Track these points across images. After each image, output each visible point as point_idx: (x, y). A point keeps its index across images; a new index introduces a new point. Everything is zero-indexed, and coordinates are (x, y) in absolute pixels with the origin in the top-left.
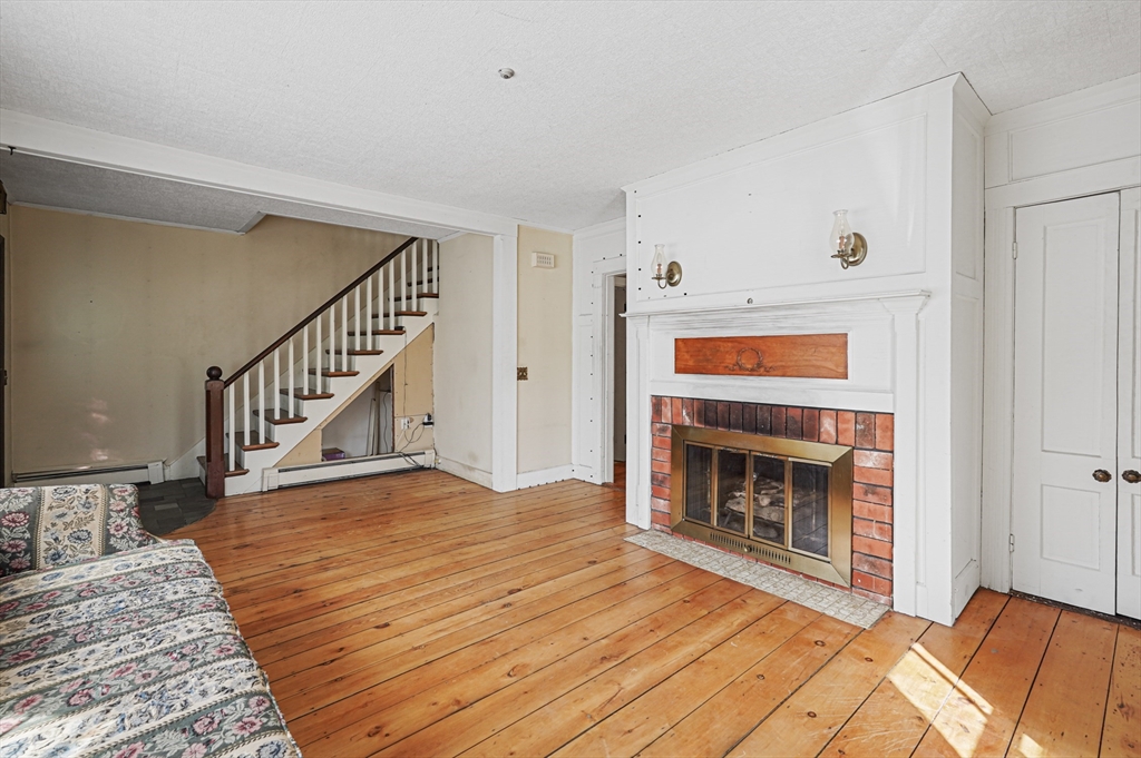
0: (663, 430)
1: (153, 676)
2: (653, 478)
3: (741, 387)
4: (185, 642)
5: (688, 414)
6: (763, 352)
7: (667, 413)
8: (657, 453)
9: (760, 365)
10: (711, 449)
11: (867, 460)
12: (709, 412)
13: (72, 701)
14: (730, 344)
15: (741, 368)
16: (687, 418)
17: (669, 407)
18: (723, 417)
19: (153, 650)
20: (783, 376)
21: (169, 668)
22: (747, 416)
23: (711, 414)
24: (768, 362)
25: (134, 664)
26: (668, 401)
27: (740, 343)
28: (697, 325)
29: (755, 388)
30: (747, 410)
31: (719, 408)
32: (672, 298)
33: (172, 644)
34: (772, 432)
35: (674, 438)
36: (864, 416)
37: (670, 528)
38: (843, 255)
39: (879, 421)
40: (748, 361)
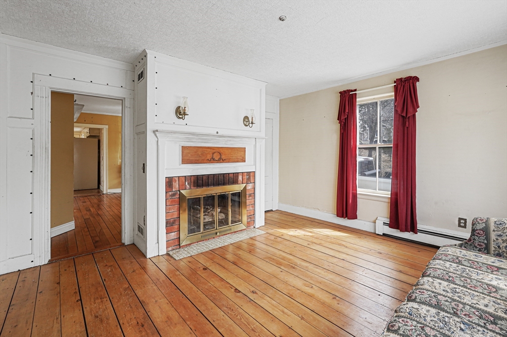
0: (174, 195)
1: (464, 278)
2: (167, 223)
3: (214, 168)
4: (445, 281)
5: (188, 184)
6: (222, 153)
7: (176, 186)
8: (170, 209)
9: (220, 159)
10: (200, 198)
11: (250, 187)
12: (199, 181)
13: (495, 290)
14: (209, 150)
15: (214, 159)
16: (188, 186)
17: (177, 182)
18: (206, 182)
19: (458, 287)
20: (228, 162)
21: (457, 277)
22: (215, 180)
23: (200, 182)
24: (223, 157)
25: (469, 287)
26: (177, 179)
27: (213, 149)
28: (193, 140)
29: (219, 168)
30: (215, 177)
31: (204, 178)
32: (180, 125)
33: (450, 284)
34: (224, 184)
35: (182, 197)
36: (249, 173)
37: (179, 245)
38: (252, 123)
39: (251, 174)
40: (216, 157)
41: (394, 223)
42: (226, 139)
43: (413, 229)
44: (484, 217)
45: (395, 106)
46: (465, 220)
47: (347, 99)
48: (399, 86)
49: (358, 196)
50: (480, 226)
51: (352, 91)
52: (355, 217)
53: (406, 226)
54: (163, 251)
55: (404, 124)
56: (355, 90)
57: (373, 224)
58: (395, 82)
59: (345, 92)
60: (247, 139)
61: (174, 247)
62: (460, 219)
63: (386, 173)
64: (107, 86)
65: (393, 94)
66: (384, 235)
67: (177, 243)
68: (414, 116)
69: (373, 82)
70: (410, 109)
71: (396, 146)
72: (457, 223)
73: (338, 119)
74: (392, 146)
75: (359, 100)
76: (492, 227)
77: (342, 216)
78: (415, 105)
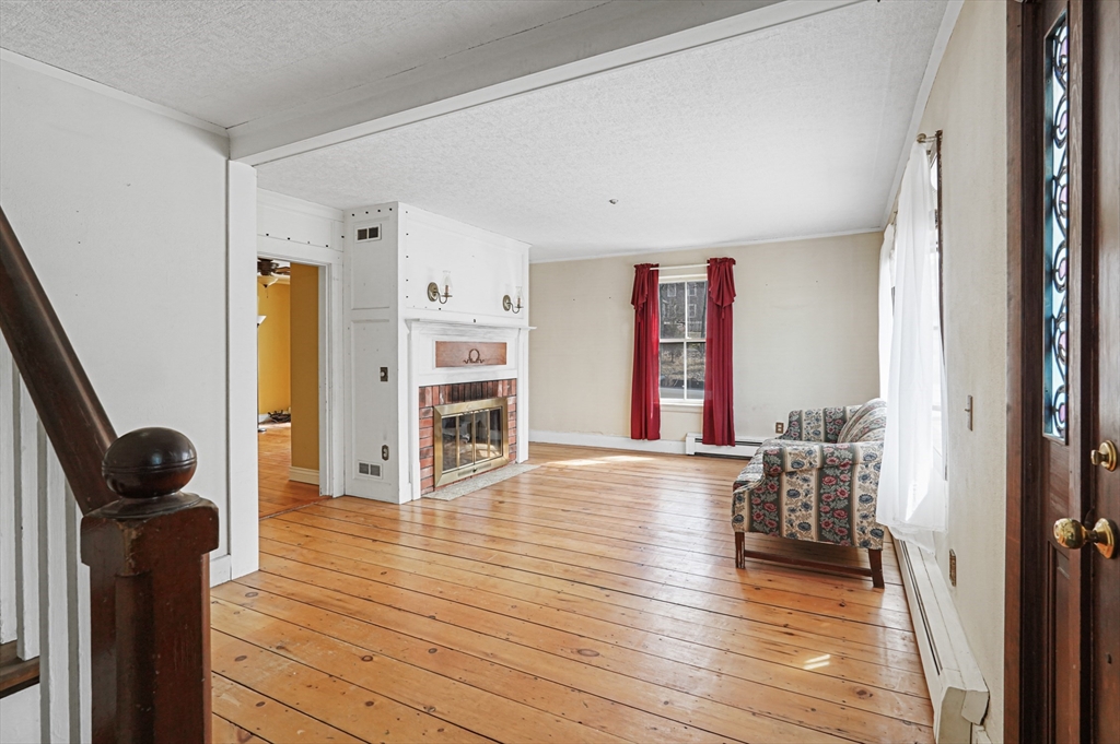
0: (427, 413)
2: (421, 452)
3: (471, 373)
5: (443, 397)
6: (481, 351)
7: (430, 399)
8: (423, 433)
9: (478, 359)
10: (455, 417)
11: (511, 401)
12: (457, 393)
14: (466, 346)
15: (471, 360)
16: (443, 399)
17: (431, 394)
18: (461, 394)
20: (487, 364)
22: (473, 390)
24: (482, 356)
26: (430, 389)
27: (470, 346)
28: (449, 333)
29: (476, 373)
30: (473, 386)
31: (461, 388)
32: (432, 310)
35: (435, 416)
36: (510, 380)
37: (434, 486)
38: (519, 307)
39: (513, 382)
40: (474, 356)
41: (709, 437)
42: (485, 330)
43: (731, 442)
44: (798, 409)
45: (709, 292)
46: (782, 424)
47: (645, 278)
48: (714, 269)
49: (661, 408)
50: (795, 418)
51: (652, 266)
52: (657, 437)
53: (723, 438)
54: (417, 496)
55: (719, 315)
56: (657, 266)
57: (681, 444)
58: (708, 262)
59: (642, 265)
60: (509, 331)
61: (428, 490)
62: (778, 424)
63: (674, 381)
64: (308, 246)
65: (706, 275)
66: (696, 454)
67: (431, 484)
68: (731, 306)
69: (681, 258)
70: (727, 298)
71: (710, 341)
72: (775, 428)
73: (633, 303)
74: (705, 340)
75: (662, 279)
76: (804, 417)
77: (640, 438)
78: (732, 294)
